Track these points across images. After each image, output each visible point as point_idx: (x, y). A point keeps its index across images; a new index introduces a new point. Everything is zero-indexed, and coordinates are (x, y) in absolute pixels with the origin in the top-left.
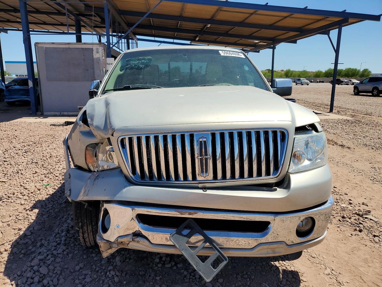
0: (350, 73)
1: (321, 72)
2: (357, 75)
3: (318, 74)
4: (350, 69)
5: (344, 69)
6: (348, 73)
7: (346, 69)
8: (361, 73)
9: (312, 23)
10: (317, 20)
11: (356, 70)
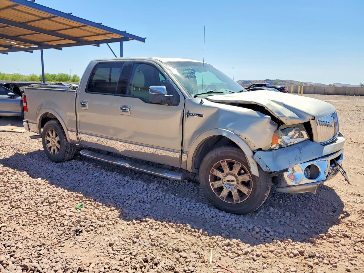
0: (63, 78)
1: (36, 76)
2: (69, 80)
3: (33, 78)
4: (63, 74)
5: (57, 74)
6: (62, 78)
7: (59, 75)
8: (72, 78)
9: (91, 36)
10: (97, 34)
11: (67, 75)
